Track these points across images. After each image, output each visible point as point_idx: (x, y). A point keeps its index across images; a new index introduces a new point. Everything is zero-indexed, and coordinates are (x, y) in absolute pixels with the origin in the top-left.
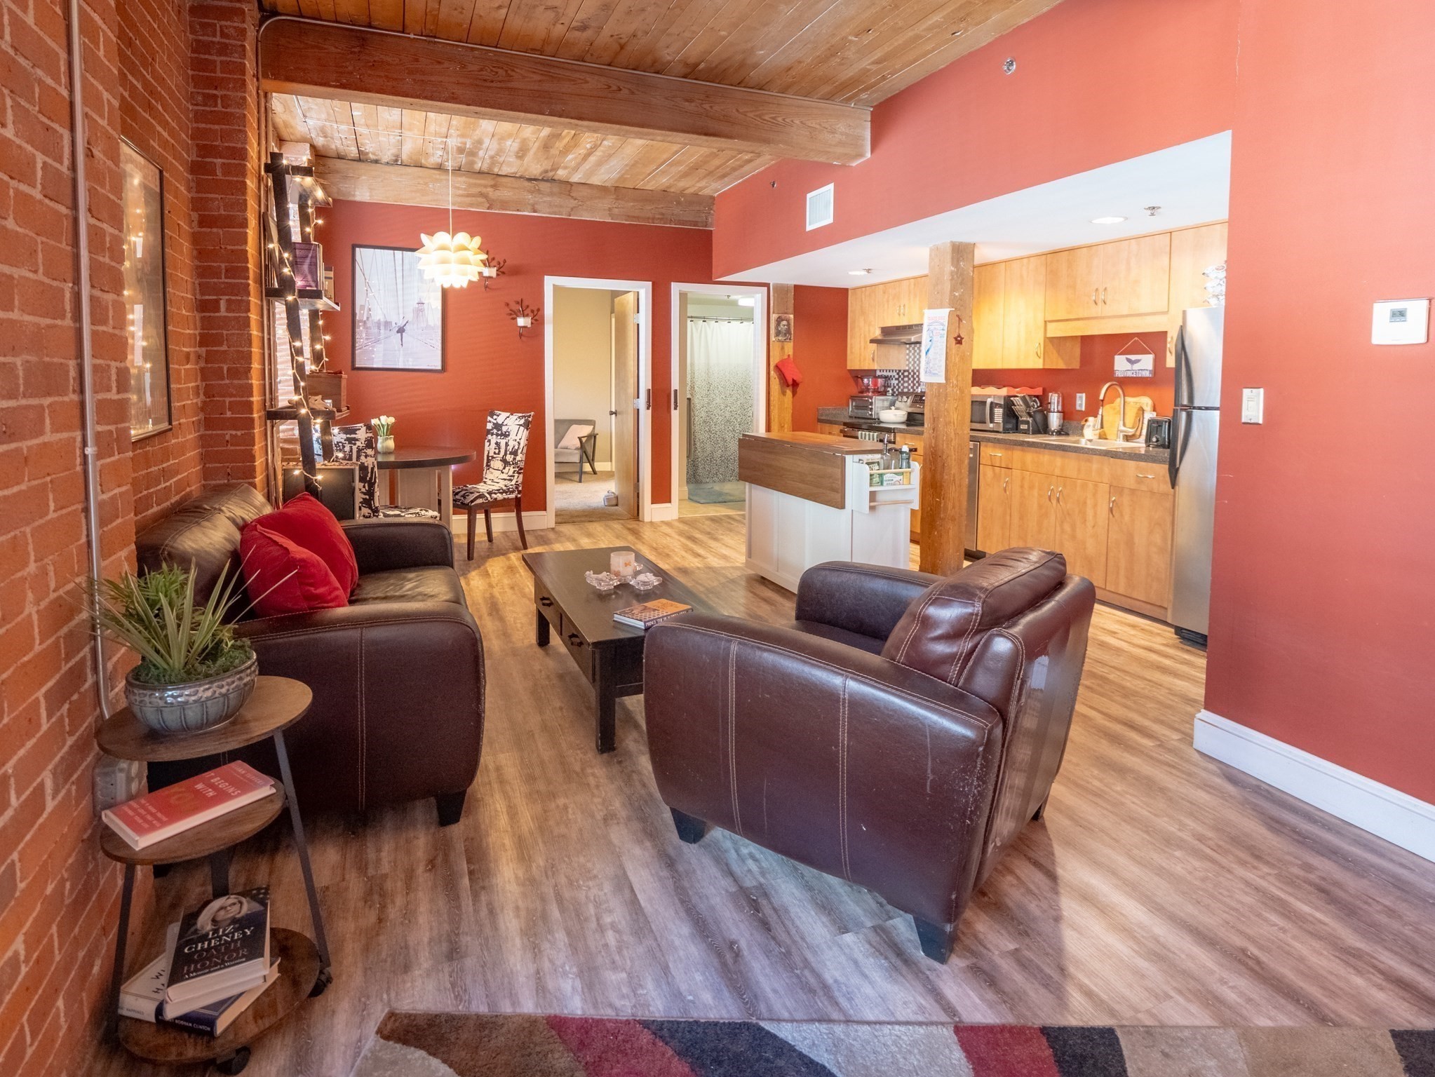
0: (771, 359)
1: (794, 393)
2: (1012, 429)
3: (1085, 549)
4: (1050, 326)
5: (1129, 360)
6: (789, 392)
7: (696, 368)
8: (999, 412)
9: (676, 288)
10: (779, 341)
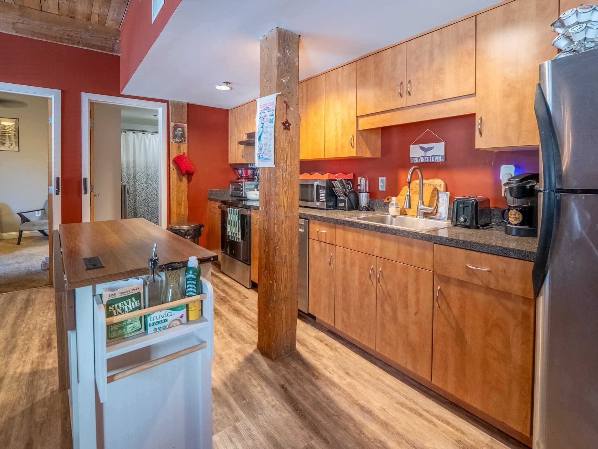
0: (171, 155)
1: (189, 181)
2: (333, 206)
3: (407, 335)
4: (361, 120)
5: (422, 148)
6: (185, 180)
7: (137, 164)
8: (323, 192)
9: (86, 98)
10: (176, 142)
